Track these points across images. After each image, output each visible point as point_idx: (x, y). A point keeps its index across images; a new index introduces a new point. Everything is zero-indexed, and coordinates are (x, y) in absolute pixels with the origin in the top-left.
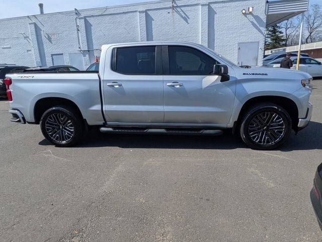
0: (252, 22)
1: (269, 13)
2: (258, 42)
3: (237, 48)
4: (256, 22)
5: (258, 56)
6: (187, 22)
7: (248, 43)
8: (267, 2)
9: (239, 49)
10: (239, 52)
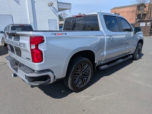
0: (53, 10)
1: (59, 7)
2: (56, 20)
3: (48, 22)
4: (54, 10)
5: (57, 26)
6: (19, 4)
7: (52, 20)
8: (57, 2)
9: (49, 22)
10: (49, 24)
